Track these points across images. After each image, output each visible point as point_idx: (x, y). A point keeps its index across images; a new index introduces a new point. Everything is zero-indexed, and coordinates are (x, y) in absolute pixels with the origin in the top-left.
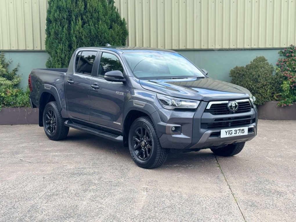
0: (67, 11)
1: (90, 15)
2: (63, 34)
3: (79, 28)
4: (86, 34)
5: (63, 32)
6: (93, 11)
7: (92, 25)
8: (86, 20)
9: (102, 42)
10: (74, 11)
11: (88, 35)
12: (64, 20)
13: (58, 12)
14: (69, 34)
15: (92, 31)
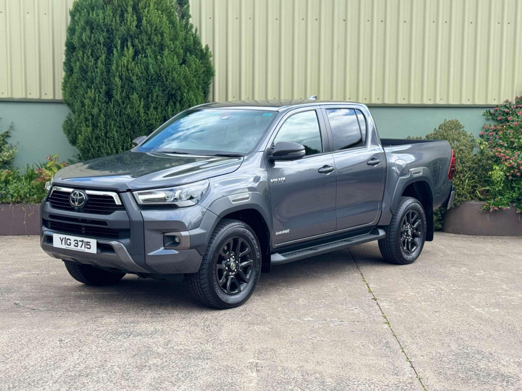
0: (105, 30)
1: (147, 38)
2: (97, 72)
3: (128, 62)
4: (139, 73)
5: (97, 68)
6: (153, 32)
7: (150, 56)
8: (140, 47)
9: (167, 88)
10: (117, 30)
11: (142, 73)
12: (98, 45)
13: (88, 32)
14: (108, 71)
15: (151, 66)
